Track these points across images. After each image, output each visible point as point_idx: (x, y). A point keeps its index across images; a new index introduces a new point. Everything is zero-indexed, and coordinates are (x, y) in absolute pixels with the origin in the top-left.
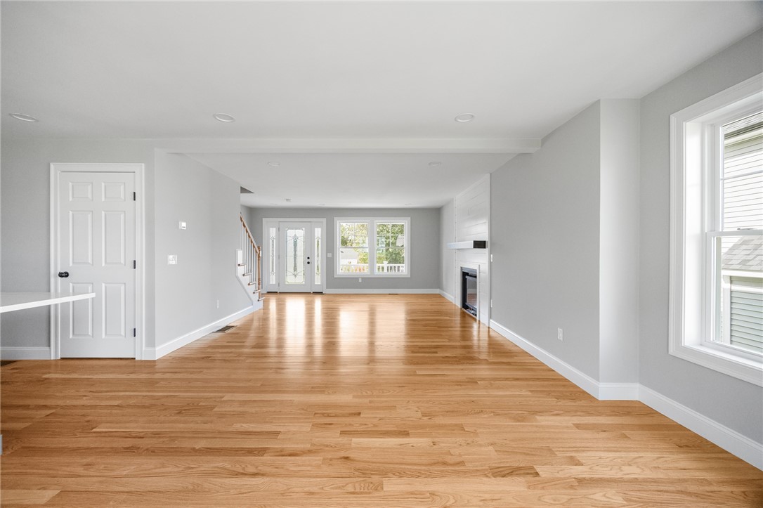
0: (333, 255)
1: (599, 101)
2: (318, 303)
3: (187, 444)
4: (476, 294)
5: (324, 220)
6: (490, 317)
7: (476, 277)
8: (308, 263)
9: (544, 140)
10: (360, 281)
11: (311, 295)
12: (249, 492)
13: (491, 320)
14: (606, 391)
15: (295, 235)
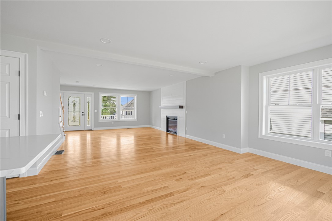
0: (98, 111)
1: (241, 65)
2: (89, 136)
3: (134, 202)
4: (177, 126)
5: (93, 94)
6: (186, 134)
7: (177, 119)
8: (83, 115)
9: (216, 74)
10: (113, 123)
11: (85, 131)
12: (189, 207)
13: (186, 135)
14: (243, 150)
15: (74, 101)
